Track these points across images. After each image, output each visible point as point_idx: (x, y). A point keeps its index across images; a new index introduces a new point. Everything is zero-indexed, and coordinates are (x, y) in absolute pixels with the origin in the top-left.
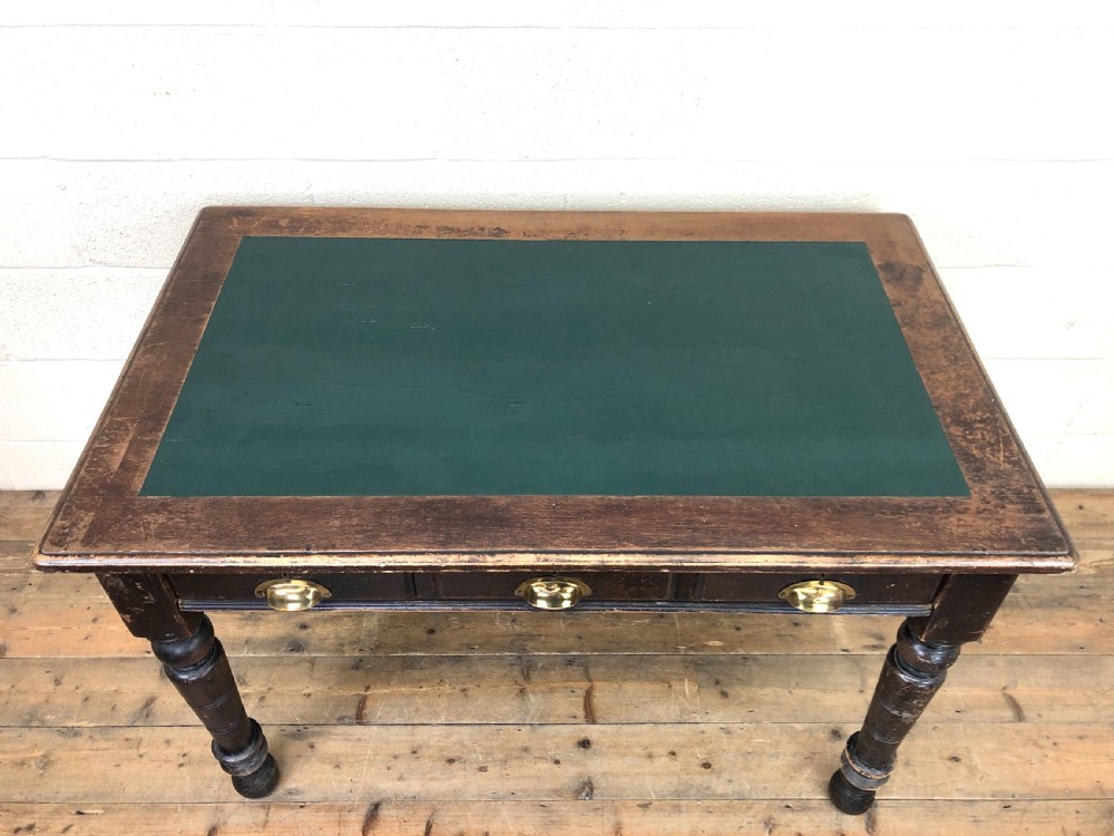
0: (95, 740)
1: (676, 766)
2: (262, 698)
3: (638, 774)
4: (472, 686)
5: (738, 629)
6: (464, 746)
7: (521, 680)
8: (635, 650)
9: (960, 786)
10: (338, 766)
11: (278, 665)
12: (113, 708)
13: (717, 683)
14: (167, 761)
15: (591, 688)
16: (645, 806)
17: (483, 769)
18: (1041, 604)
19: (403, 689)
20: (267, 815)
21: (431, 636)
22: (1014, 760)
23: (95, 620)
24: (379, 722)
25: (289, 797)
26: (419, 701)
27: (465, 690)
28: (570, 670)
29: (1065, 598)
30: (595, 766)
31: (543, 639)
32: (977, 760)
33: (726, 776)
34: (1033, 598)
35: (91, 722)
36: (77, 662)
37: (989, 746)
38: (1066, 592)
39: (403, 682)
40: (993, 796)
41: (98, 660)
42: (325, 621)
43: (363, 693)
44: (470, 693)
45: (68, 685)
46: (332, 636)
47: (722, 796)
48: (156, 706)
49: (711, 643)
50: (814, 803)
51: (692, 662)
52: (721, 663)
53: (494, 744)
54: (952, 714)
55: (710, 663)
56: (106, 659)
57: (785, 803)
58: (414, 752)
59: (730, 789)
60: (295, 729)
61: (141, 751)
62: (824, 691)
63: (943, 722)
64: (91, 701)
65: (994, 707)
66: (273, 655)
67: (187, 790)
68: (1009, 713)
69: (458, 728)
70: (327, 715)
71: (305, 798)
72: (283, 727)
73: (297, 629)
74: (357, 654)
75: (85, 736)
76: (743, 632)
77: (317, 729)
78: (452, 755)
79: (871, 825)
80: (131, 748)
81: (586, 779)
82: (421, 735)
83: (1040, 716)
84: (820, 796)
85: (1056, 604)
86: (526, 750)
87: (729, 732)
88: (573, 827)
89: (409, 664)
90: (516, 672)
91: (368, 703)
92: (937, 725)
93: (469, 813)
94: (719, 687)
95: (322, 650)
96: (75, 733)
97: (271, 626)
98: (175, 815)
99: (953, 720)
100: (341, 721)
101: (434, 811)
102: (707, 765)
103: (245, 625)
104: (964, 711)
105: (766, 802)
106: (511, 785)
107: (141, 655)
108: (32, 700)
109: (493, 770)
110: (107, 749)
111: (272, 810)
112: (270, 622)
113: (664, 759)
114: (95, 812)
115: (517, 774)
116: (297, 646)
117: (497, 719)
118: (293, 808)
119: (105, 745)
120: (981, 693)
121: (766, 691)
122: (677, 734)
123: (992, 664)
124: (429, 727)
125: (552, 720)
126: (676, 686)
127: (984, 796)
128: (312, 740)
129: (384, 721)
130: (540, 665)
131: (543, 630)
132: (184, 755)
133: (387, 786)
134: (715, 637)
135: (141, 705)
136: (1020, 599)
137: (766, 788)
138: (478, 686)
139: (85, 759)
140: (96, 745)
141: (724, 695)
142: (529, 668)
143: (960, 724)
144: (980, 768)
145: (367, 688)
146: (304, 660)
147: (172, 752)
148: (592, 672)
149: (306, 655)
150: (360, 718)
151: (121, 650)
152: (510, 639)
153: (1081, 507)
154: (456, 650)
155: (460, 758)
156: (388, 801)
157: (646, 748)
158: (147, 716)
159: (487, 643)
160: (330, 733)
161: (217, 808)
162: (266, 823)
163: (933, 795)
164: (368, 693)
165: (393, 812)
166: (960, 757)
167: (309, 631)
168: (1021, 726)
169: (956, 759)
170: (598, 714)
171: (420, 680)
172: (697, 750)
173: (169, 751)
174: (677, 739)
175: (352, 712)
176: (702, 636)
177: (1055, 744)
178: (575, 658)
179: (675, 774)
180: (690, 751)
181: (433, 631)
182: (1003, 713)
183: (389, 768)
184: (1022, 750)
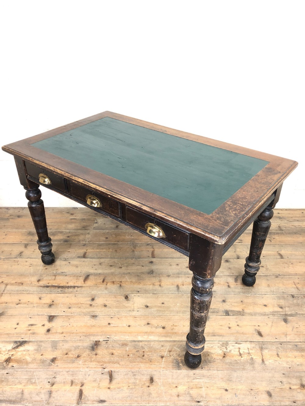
0: (5, 261)
1: (178, 267)
3: (167, 269)
4: (118, 250)
6: (115, 263)
7: (133, 248)
9: (263, 272)
10: (77, 267)
11: (60, 245)
12: (11, 254)
14: (26, 265)
15: (154, 250)
16: (169, 276)
17: (121, 268)
18: (290, 233)
19: (98, 250)
20: (55, 277)
22: (280, 267)
23: (6, 235)
24: (90, 257)
25: (62, 274)
26: (102, 253)
27: (116, 250)
28: (148, 246)
29: (297, 232)
30: (154, 267)
31: (140, 240)
34: (287, 232)
35: (4, 257)
37: (272, 264)
38: (297, 231)
39: (97, 249)
40: (273, 275)
41: (6, 244)
42: (75, 235)
46: (77, 239)
48: (23, 254)
53: (124, 262)
56: (8, 243)
58: (100, 264)
60: (65, 259)
61: (18, 263)
64: (3, 252)
65: (275, 256)
66: (59, 243)
67: (32, 272)
68: (279, 257)
69: (114, 259)
70: (74, 256)
71: (67, 274)
72: (61, 258)
73: (66, 237)
74: (84, 243)
75: (2, 260)
77: (72, 259)
78: (111, 265)
80: (15, 263)
81: (151, 270)
82: (102, 260)
83: (288, 257)
85: (294, 233)
86: (134, 263)
88: (147, 280)
89: (99, 245)
91: (87, 253)
93: (116, 277)
95: (73, 242)
97: (59, 237)
98: (28, 277)
100: (79, 257)
101: (105, 277)
104: (265, 256)
106: (129, 271)
107: (19, 243)
109: (123, 268)
110: (8, 263)
112: (58, 236)
113: (174, 266)
114: (4, 276)
115: (131, 269)
116: (66, 241)
117: (125, 257)
119: (8, 262)
120: (271, 252)
122: (179, 260)
123: (274, 246)
124: (105, 259)
125: (142, 257)
127: (270, 274)
129: (92, 257)
130: (139, 245)
131: (140, 238)
132: (31, 264)
133: (92, 271)
135: (19, 253)
136: (283, 232)
138: (120, 250)
140: (5, 262)
142: (135, 246)
143: (264, 259)
144: (269, 268)
145: (87, 250)
147: (28, 263)
148: (154, 247)
149: (69, 243)
150: (84, 257)
151: (13, 242)
152: (130, 240)
153: (303, 213)
154: (114, 242)
155: (114, 266)
156: (92, 274)
157: (169, 263)
158: (21, 256)
159: (123, 241)
160: (75, 260)
161: (40, 276)
162: (55, 279)
165: (93, 277)
167: (70, 238)
168: (282, 260)
169: (263, 267)
170: (155, 256)
171: (103, 248)
172: (185, 264)
173: (26, 263)
175: (82, 255)
177: (292, 264)
178: (149, 244)
179: (178, 269)
180: (183, 264)
181: (107, 238)
182: (277, 257)
183: (92, 267)
184: (282, 265)
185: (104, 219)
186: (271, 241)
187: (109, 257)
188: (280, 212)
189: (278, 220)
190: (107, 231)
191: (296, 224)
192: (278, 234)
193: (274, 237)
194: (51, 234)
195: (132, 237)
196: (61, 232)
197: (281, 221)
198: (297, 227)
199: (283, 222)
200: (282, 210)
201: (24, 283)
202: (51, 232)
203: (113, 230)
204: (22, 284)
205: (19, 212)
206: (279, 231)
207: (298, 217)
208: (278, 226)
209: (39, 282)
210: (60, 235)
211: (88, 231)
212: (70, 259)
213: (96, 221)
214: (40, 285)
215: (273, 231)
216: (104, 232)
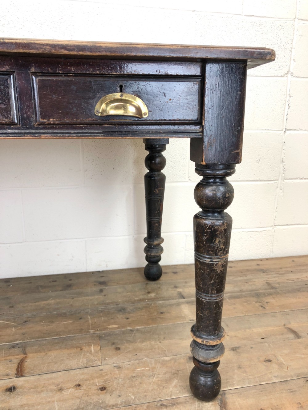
1: (79, 392)
3: (49, 402)
5: (128, 319)
8: (60, 335)
9: (276, 374)
13: (113, 344)
15: (26, 357)
18: (289, 292)
22: (303, 356)
28: (12, 351)
29: (300, 289)
32: (281, 359)
33: (118, 393)
34: (285, 290)
37: (286, 351)
38: (299, 287)
40: (298, 376)
47: (113, 406)
49: (110, 327)
50: (181, 400)
51: (97, 336)
52: (116, 335)
54: (259, 340)
55: (110, 335)
57: (161, 403)
59: (119, 401)
62: (182, 339)
63: (256, 344)
65: (282, 334)
68: (291, 336)
76: (130, 320)
79: (223, 405)
84: (186, 395)
85: (297, 291)
87: (120, 367)
92: (252, 346)
94: (114, 346)
99: (261, 343)
102: (103, 389)
104: (266, 338)
105: (146, 405)
120: (272, 328)
121: (144, 344)
122: (83, 374)
123: (273, 316)
126: (85, 349)
127: (292, 376)
134: (115, 323)
136: (279, 291)
137: (146, 396)
141: (118, 349)
143: (266, 344)
144: (284, 363)
148: (28, 349)
157: (58, 385)
163: (260, 382)
166: (271, 359)
168: (300, 340)
169: (269, 361)
170: (26, 371)
172: (96, 381)
174: (82, 377)
176: (105, 324)
178: (17, 344)
179: (78, 398)
180: (91, 382)
182: (288, 336)
184: (305, 350)
186: (264, 308)
188: (260, 263)
189: (262, 274)
191: (293, 276)
192: (270, 294)
193: (267, 301)
197: (267, 275)
198: (296, 280)
199: (270, 276)
200: (261, 260)
206: (272, 290)
207: (289, 267)
208: (265, 282)
215: (261, 291)
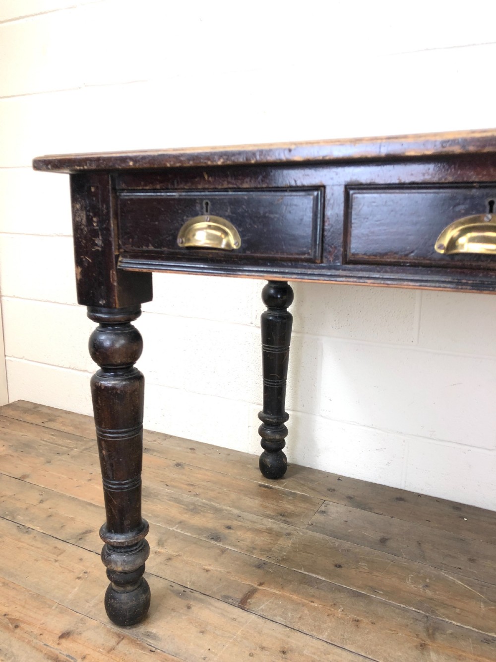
0: (36, 540)
2: (169, 559)
4: (365, 621)
7: (423, 635)
10: (202, 632)
11: (195, 543)
12: (62, 527)
14: (70, 571)
19: (295, 597)
20: (118, 643)
21: (338, 569)
23: (90, 480)
24: (260, 613)
25: (146, 638)
26: (306, 612)
27: (357, 621)
28: (486, 647)
31: (458, 611)
35: (42, 529)
36: (61, 496)
39: (294, 591)
41: (74, 499)
42: (249, 530)
43: (256, 586)
44: (362, 625)
45: (45, 505)
46: (249, 540)
48: (90, 536)
56: (79, 501)
58: (284, 652)
60: (183, 589)
61: (59, 558)
64: (52, 518)
66: (195, 536)
67: (70, 596)
69: (339, 651)
70: (215, 590)
71: (159, 645)
72: (173, 584)
73: (223, 527)
74: (264, 559)
75: (31, 536)
77: (202, 597)
80: (54, 554)
82: (296, 640)
89: (306, 581)
90: (420, 627)
91: (257, 595)
95: (235, 546)
96: (28, 531)
97: (204, 519)
98: (48, 610)
100: (226, 599)
103: (186, 513)
108: (18, 505)
110: (38, 548)
111: (124, 641)
112: (204, 516)
116: (216, 537)
118: (143, 648)
119: (39, 545)
124: (308, 637)
128: (192, 603)
129: (265, 614)
130: (449, 631)
132: (86, 573)
135: (80, 532)
138: (373, 623)
139: (19, 548)
140: (33, 543)
142: (436, 629)
145: (261, 584)
146: (218, 547)
147: (79, 568)
149: (220, 544)
150: (243, 604)
151: (92, 499)
152: (419, 598)
154: (359, 587)
158: (80, 539)
159: (392, 593)
160: (210, 604)
161: (82, 620)
162: (113, 649)
164: (260, 588)
167: (231, 531)
171: (313, 596)
173: (77, 566)
175: (239, 596)
181: (340, 566)
183: (251, 655)
185: (350, 508)
187: (324, 636)
190: (347, 545)
194: (191, 507)
195: (429, 593)
196: (217, 510)
201: (22, 625)
202: (193, 504)
203: (368, 549)
204: (17, 627)
205: (155, 441)
209: (63, 641)
210: (211, 516)
211: (290, 529)
212: (197, 595)
213: (323, 508)
214: (57, 652)
216: (337, 544)
